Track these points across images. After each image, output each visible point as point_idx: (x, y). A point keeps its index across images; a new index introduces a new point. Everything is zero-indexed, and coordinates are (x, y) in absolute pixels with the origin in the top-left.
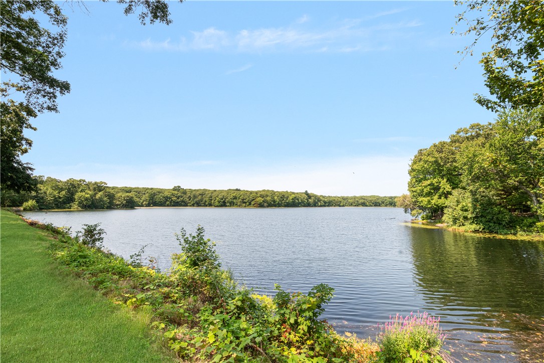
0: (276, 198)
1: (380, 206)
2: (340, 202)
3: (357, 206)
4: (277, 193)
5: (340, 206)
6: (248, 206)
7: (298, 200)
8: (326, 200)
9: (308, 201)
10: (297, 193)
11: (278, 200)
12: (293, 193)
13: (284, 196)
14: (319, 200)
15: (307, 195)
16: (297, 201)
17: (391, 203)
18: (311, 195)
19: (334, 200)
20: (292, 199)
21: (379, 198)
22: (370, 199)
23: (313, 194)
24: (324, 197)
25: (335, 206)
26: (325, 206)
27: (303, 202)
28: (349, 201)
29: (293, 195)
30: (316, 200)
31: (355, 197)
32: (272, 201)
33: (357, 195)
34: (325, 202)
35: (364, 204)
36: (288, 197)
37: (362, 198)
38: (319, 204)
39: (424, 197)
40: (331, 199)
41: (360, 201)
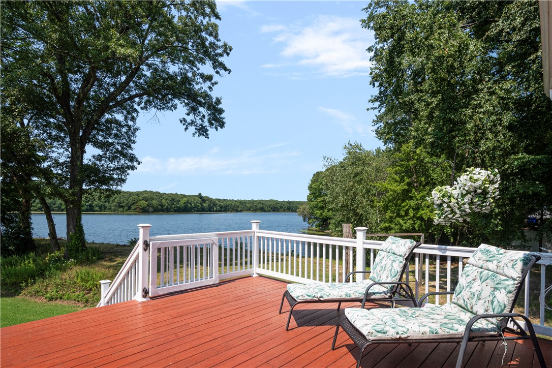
0: (164, 201)
1: (278, 211)
2: (238, 206)
3: (255, 211)
4: (164, 196)
5: (237, 211)
6: (126, 211)
7: (191, 204)
8: (222, 204)
9: (202, 205)
10: (189, 196)
11: (166, 204)
12: (185, 196)
13: (174, 199)
14: (215, 205)
15: (201, 198)
16: (189, 205)
17: (290, 207)
18: (206, 199)
19: (232, 204)
20: (184, 203)
21: (277, 202)
22: (269, 204)
23: (208, 197)
24: (219, 200)
25: (232, 211)
26: (220, 211)
27: (196, 206)
28: (247, 205)
29: (185, 199)
30: (212, 205)
31: (253, 201)
32: (159, 205)
33: (256, 199)
34: (221, 207)
35: (262, 210)
36: (179, 201)
37: (260, 202)
38: (215, 209)
39: (318, 210)
40: (228, 203)
41: (259, 206)
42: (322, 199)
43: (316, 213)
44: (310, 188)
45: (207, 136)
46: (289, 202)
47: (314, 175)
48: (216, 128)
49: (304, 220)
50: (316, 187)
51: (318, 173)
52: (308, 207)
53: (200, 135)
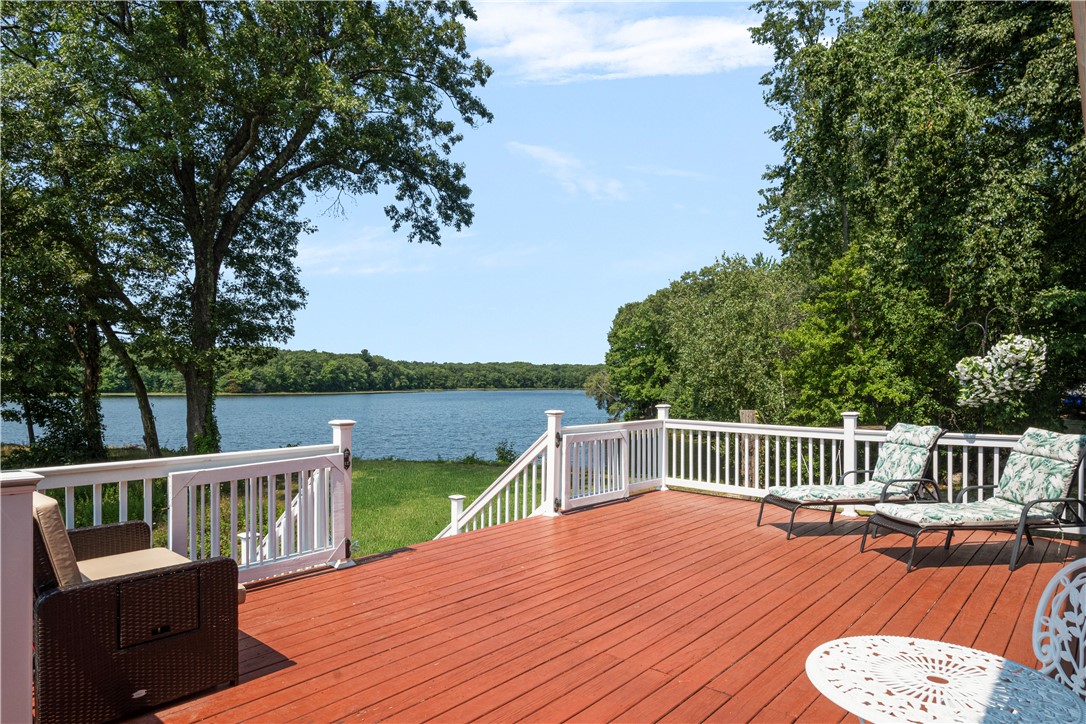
0: (287, 368)
1: (532, 386)
2: (447, 377)
3: (484, 386)
4: (288, 357)
5: (445, 388)
7: (345, 373)
8: (412, 372)
9: (369, 375)
10: (342, 356)
11: (294, 375)
12: (332, 356)
13: (309, 363)
14: (398, 374)
15: (367, 360)
16: (343, 376)
17: (561, 379)
18: (377, 361)
19: (433, 373)
20: (331, 372)
21: (530, 367)
22: (513, 371)
23: (382, 358)
24: (405, 364)
25: (433, 388)
26: (409, 388)
27: (357, 379)
28: (466, 374)
29: (332, 362)
30: (390, 375)
31: (478, 366)
32: (277, 376)
33: (483, 361)
34: (410, 379)
35: (499, 384)
36: (321, 367)
37: (494, 367)
38: (398, 383)
39: (632, 383)
40: (424, 371)
41: (491, 376)
42: (638, 360)
43: (628, 391)
44: (613, 337)
45: (436, 240)
46: (556, 368)
47: (621, 311)
48: (458, 226)
49: (600, 406)
50: (627, 335)
51: (630, 307)
52: (607, 378)
53: (423, 238)
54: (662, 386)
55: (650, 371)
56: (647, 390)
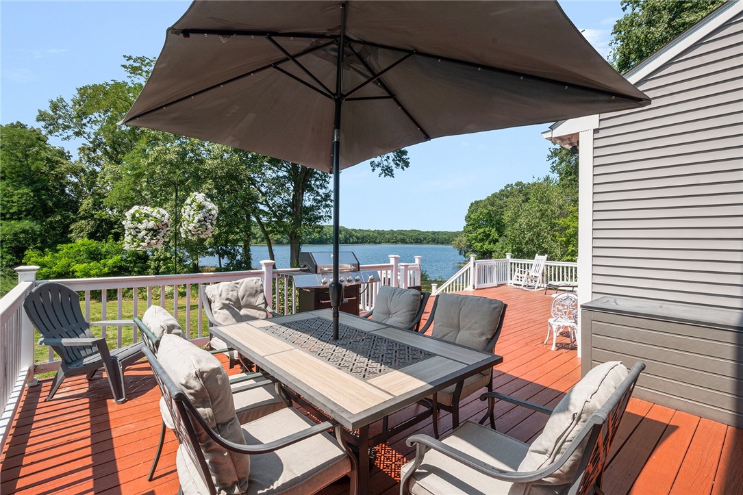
1: (421, 243)
2: (376, 237)
3: (396, 242)
5: (375, 243)
7: (326, 235)
8: (359, 235)
14: (351, 236)
16: (325, 237)
17: (436, 238)
19: (369, 235)
21: (420, 232)
22: (411, 234)
24: (355, 230)
25: (369, 243)
26: (357, 243)
28: (386, 236)
30: (348, 236)
31: (392, 232)
33: (395, 229)
34: (358, 238)
35: (403, 241)
37: (401, 232)
39: (478, 242)
40: (365, 234)
41: (399, 237)
42: (482, 230)
43: (476, 246)
44: (468, 218)
45: (392, 176)
46: (434, 233)
47: (472, 204)
48: (402, 168)
49: (460, 254)
50: (476, 217)
51: (477, 202)
52: (465, 239)
53: (386, 175)
54: (494, 243)
55: (488, 236)
56: (486, 246)
